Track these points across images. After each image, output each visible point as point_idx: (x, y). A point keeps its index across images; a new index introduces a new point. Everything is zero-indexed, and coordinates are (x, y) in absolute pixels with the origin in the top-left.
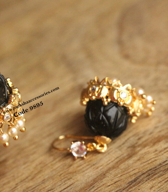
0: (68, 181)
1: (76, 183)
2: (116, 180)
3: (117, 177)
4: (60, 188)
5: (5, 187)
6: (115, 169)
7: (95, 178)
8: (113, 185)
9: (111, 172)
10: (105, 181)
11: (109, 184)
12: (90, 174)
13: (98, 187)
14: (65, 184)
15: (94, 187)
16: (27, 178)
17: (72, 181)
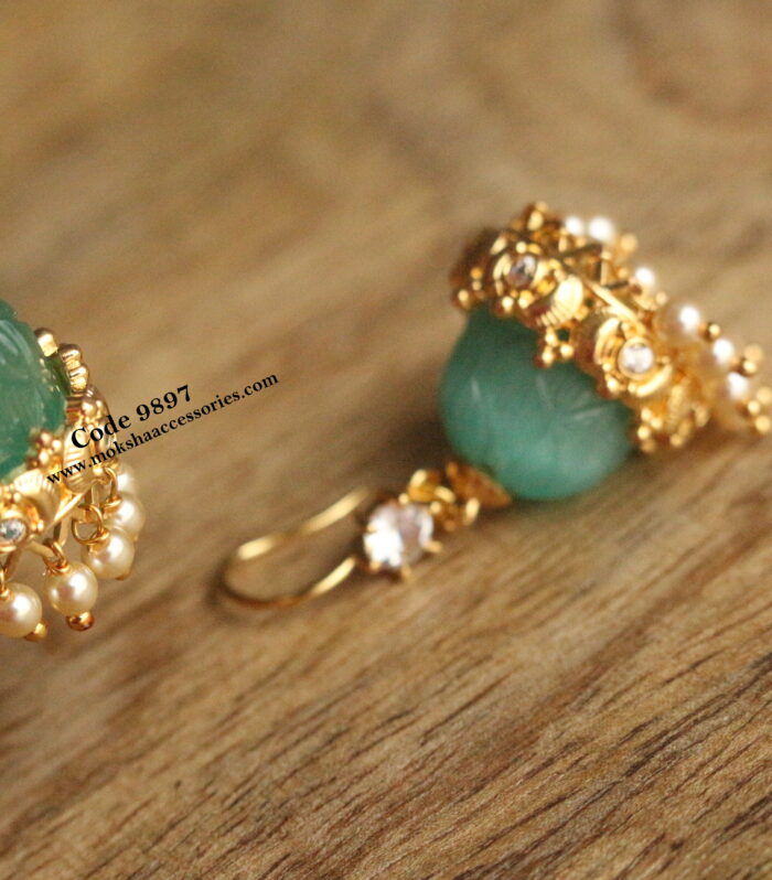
0: (473, 672)
1: (511, 678)
2: (697, 656)
3: (702, 642)
4: (442, 702)
5: (184, 714)
6: (685, 606)
7: (601, 653)
8: (686, 677)
9: (667, 619)
10: (645, 660)
11: (665, 674)
12: (572, 633)
13: (618, 689)
14: (465, 685)
15: (597, 691)
16: (283, 666)
17: (491, 672)
